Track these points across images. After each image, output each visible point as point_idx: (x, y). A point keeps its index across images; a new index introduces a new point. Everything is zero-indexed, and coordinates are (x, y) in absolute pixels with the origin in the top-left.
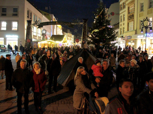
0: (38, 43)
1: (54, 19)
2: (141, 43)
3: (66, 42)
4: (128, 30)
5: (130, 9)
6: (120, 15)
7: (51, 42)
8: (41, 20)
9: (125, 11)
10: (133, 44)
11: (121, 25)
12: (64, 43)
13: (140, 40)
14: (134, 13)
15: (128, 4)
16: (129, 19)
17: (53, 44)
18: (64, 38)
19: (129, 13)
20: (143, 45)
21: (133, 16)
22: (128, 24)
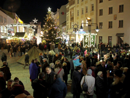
0: (7, 40)
1: (17, 16)
2: (79, 37)
3: (27, 37)
4: (71, 28)
5: (72, 13)
6: (67, 16)
7: (16, 39)
8: (6, 19)
9: (69, 14)
10: (74, 38)
11: (67, 24)
12: (25, 38)
13: (78, 35)
14: (74, 16)
15: (70, 9)
16: (71, 20)
17: (17, 39)
18: (25, 34)
19: (71, 16)
20: (80, 38)
21: (73, 18)
22: (71, 23)
